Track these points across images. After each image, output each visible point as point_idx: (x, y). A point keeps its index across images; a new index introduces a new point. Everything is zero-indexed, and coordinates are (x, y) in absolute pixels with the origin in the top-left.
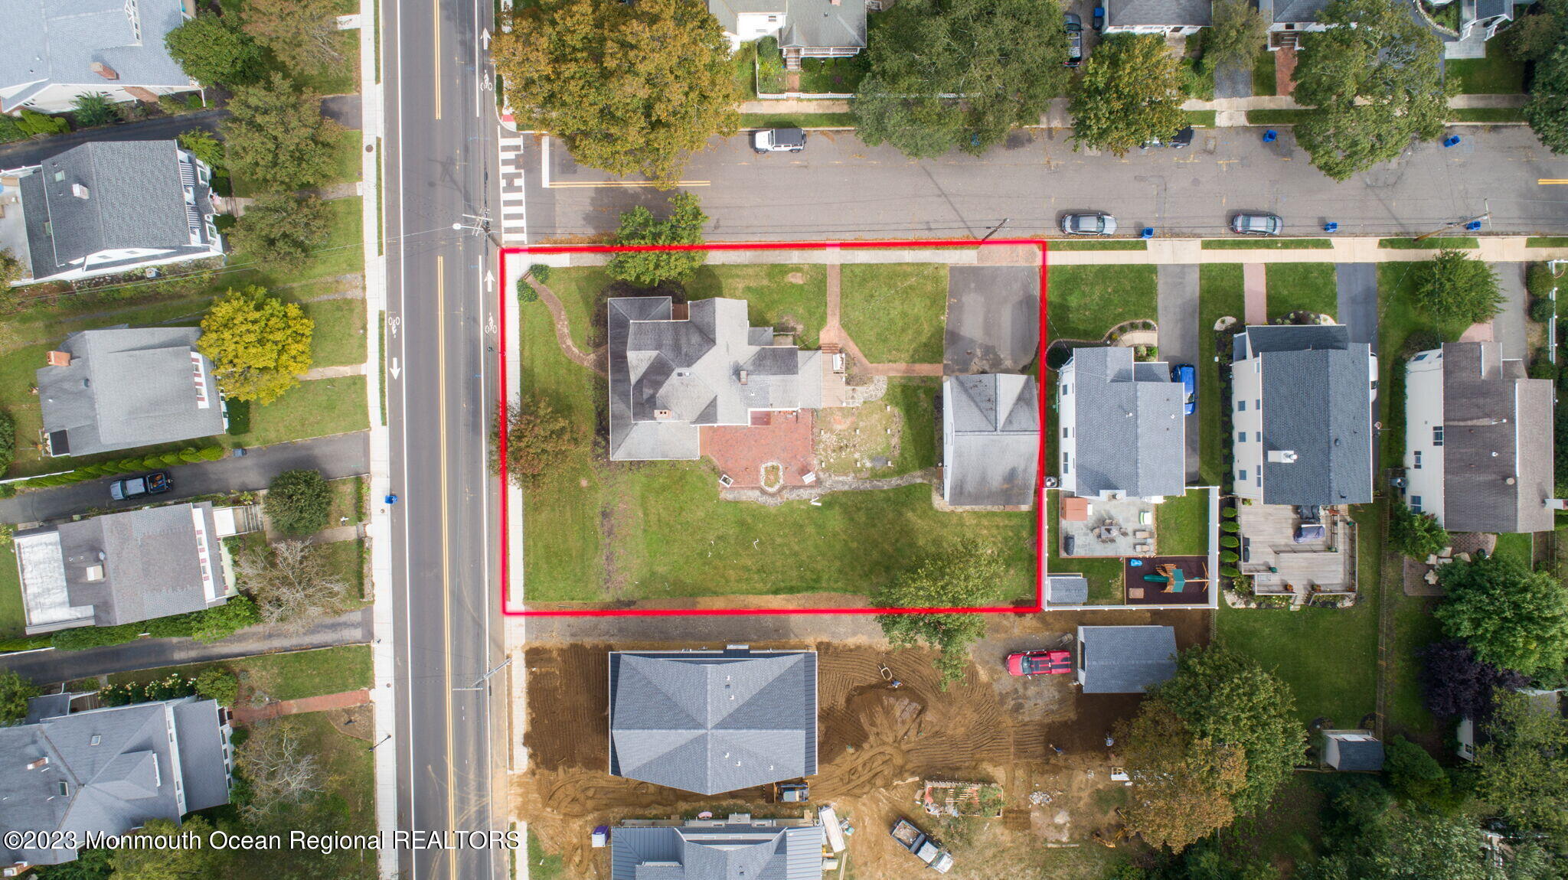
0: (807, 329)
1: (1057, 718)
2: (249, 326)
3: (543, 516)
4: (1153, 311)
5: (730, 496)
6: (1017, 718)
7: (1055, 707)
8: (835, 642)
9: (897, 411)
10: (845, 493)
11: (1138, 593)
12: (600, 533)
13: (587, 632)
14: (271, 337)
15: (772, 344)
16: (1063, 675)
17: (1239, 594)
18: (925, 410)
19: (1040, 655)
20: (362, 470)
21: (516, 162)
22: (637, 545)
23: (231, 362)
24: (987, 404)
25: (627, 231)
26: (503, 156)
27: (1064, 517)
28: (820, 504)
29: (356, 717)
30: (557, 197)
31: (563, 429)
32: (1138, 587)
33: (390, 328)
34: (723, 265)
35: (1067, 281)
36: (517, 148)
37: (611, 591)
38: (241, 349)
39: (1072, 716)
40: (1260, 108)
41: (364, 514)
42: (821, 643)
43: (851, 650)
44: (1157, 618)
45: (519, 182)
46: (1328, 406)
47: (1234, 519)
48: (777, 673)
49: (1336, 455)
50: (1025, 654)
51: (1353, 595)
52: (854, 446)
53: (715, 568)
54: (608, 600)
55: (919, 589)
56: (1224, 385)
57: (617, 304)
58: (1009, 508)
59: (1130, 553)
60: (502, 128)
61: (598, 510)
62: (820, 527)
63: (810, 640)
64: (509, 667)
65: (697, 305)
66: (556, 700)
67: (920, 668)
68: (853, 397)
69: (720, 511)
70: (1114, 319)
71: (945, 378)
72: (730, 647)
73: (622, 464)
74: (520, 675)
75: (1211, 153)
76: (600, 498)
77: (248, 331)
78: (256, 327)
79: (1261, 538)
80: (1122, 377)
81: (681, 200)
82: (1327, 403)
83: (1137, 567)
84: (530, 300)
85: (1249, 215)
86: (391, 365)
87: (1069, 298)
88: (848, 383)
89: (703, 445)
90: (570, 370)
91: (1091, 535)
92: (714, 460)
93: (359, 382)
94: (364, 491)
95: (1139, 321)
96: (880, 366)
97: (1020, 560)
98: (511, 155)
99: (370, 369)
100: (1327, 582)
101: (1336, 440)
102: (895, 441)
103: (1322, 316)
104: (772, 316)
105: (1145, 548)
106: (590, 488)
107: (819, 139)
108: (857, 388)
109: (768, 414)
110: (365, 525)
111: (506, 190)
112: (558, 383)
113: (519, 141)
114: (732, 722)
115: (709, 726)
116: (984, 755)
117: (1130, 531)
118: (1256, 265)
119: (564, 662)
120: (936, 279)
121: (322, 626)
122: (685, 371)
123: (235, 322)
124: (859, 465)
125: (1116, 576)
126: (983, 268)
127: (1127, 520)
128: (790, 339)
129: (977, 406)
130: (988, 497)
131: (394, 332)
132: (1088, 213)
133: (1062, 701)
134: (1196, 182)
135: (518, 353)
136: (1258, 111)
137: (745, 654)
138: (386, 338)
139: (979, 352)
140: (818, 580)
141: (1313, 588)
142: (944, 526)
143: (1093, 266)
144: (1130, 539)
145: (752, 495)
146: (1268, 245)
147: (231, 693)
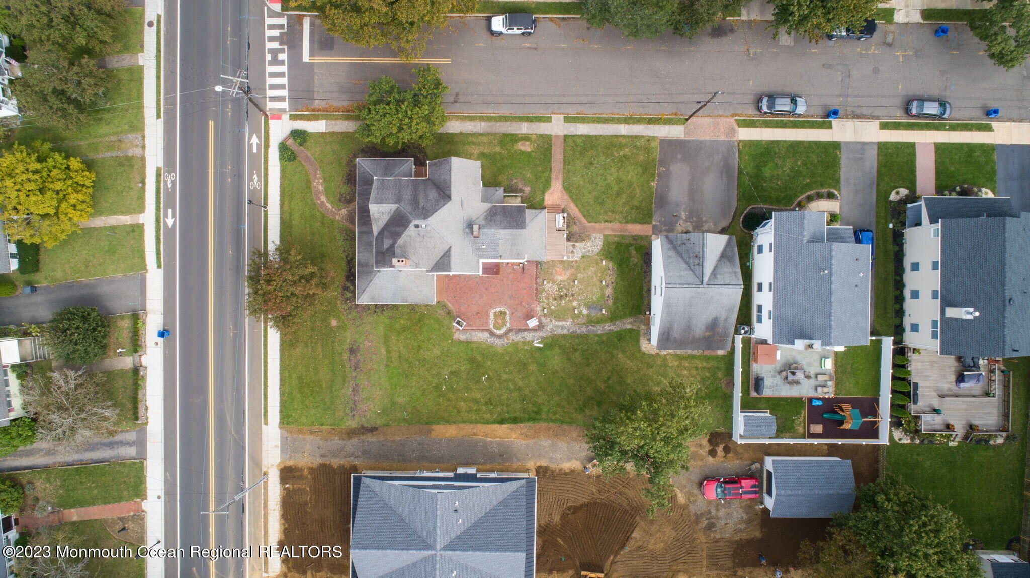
0: (534, 191)
1: (744, 536)
2: (30, 176)
3: (298, 351)
4: (836, 183)
5: (462, 337)
6: (709, 536)
7: (743, 526)
8: (553, 466)
9: (610, 265)
10: (563, 336)
11: (818, 428)
12: (348, 367)
13: (335, 454)
14: (51, 186)
15: (502, 202)
16: (751, 499)
17: (906, 431)
18: (635, 265)
19: (732, 481)
20: (139, 307)
21: (280, 39)
22: (380, 378)
23: (15, 208)
24: (693, 260)
25: (374, 98)
26: (269, 33)
27: (756, 361)
28: (541, 346)
29: (130, 525)
30: (316, 71)
31: (312, 275)
32: (818, 423)
33: (166, 182)
34: (461, 133)
35: (762, 154)
36: (281, 26)
37: (357, 418)
38: (22, 196)
39: (758, 534)
40: (933, 7)
41: (140, 346)
42: (540, 467)
43: (566, 474)
44: (833, 450)
45: (283, 57)
46: (1004, 269)
47: (904, 367)
48: (501, 498)
49: (1010, 312)
50: (718, 480)
51: (1004, 434)
52: (573, 295)
53: (448, 400)
54: (353, 426)
55: (635, 429)
56: (897, 248)
57: (363, 164)
58: (707, 353)
59: (812, 393)
60: (269, 9)
61: (346, 347)
62: (542, 366)
63: (531, 465)
64: (266, 483)
65: (435, 164)
66: (306, 512)
67: (627, 490)
68: (573, 252)
69: (454, 350)
70: (802, 189)
71: (653, 237)
72: (461, 471)
73: (368, 307)
74: (275, 490)
75: (890, 45)
76: (348, 336)
77: (29, 180)
78: (36, 177)
79: (928, 383)
80: (816, 239)
81: (424, 71)
82: (1003, 264)
83: (818, 406)
84: (290, 160)
85: (922, 100)
86: (166, 216)
87: (763, 169)
88: (568, 239)
89: (439, 292)
90: (323, 223)
91: (778, 377)
92: (449, 304)
93: (137, 230)
94: (140, 325)
95: (824, 191)
96: (597, 225)
97: (716, 397)
98: (276, 33)
99: (147, 218)
100: (984, 422)
101: (1010, 299)
102: (608, 291)
103: (984, 190)
104: (502, 178)
105: (826, 390)
106: (339, 327)
107: (547, 25)
108: (577, 244)
109: (498, 266)
110: (140, 356)
111: (271, 64)
112: (313, 234)
113: (283, 21)
114: (459, 543)
115: (438, 548)
116: (680, 567)
117: (812, 374)
118: (926, 145)
119: (314, 479)
120: (648, 150)
121: (101, 444)
122: (422, 223)
123: (17, 171)
124: (576, 312)
125: (799, 413)
126: (689, 141)
127: (810, 365)
128: (519, 199)
129: (685, 261)
130: (692, 343)
131: (170, 186)
132: (782, 96)
133: (749, 522)
134: (876, 71)
135: (278, 207)
136: (931, 9)
137: (472, 478)
138: (162, 191)
139: (683, 215)
140: (538, 412)
141: (971, 428)
142: (650, 366)
143: (785, 141)
144: (812, 382)
145: (483, 336)
146: (937, 128)
147: (15, 503)
